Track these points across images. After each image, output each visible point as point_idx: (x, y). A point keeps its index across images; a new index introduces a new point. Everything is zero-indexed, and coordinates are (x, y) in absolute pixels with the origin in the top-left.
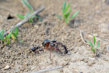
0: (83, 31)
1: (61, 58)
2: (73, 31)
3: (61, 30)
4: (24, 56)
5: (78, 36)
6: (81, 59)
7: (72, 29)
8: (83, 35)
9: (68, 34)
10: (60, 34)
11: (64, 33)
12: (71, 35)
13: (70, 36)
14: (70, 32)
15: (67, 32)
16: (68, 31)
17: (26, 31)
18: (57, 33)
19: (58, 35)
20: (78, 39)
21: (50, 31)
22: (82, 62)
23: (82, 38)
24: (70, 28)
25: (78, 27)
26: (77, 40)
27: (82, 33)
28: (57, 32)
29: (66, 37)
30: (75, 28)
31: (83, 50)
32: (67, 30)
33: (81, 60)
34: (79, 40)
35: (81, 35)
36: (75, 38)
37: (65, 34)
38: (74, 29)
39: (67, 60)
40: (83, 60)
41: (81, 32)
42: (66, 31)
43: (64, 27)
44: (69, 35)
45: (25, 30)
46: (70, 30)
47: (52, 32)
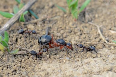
0: (101, 26)
1: (78, 71)
2: (86, 27)
3: (67, 28)
5: (95, 34)
6: (108, 69)
7: (83, 24)
8: (102, 32)
9: (79, 33)
10: (68, 34)
12: (85, 34)
13: (83, 36)
14: (82, 29)
15: (78, 30)
17: (16, 36)
18: (63, 34)
20: (96, 38)
21: (52, 31)
22: (110, 72)
23: (101, 36)
24: (81, 24)
25: (93, 21)
26: (94, 40)
27: (100, 28)
28: (62, 32)
29: (77, 38)
32: (77, 27)
33: (108, 70)
34: (98, 40)
35: (99, 31)
36: (91, 38)
37: (75, 33)
38: (87, 25)
39: (88, 72)
40: (111, 70)
41: (98, 28)
42: (76, 29)
43: (71, 24)
44: (81, 34)
45: (15, 34)
47: (55, 32)
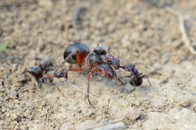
0: (187, 17)
1: (121, 99)
2: (158, 16)
3: (120, 13)
4: (8, 92)
5: (174, 32)
6: (182, 103)
7: (153, 11)
8: (187, 29)
9: (141, 27)
10: (119, 26)
11: (129, 24)
12: (153, 29)
13: (149, 33)
14: (149, 19)
15: (140, 20)
16: (142, 16)
17: (13, 17)
18: (108, 24)
19: (111, 28)
20: (174, 40)
21: (87, 16)
22: (185, 110)
23: (184, 38)
24: (149, 8)
25: (174, 6)
26: (169, 43)
27: (185, 23)
28: (107, 20)
29: (135, 36)
30: (163, 7)
31: (190, 74)
32: (138, 14)
33: (181, 105)
34: (176, 43)
35: (182, 28)
36: (164, 39)
37: (134, 26)
38: (162, 12)
39: (140, 105)
40: (188, 106)
41: (181, 19)
42: (137, 18)
43: (129, 6)
44: (145, 29)
45: (10, 14)
46: (147, 14)
47: (93, 19)
